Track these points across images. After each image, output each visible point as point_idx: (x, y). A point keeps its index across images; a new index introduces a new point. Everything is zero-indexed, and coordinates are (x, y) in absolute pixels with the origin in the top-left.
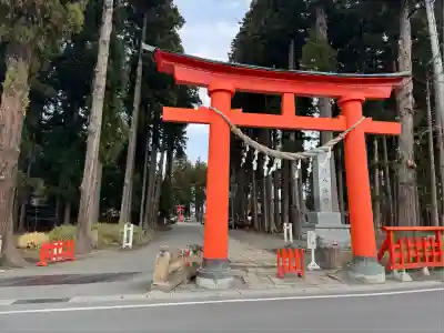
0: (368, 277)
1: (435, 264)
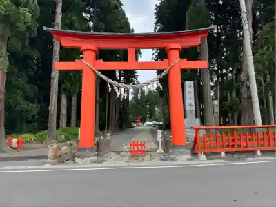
0: (176, 157)
1: (230, 150)
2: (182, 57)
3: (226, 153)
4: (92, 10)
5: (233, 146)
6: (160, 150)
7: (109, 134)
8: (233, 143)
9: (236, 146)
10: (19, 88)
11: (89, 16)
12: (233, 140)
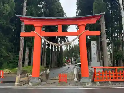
2: (86, 29)
3: (112, 82)
4: (43, 3)
5: (116, 78)
6: (76, 79)
7: (49, 70)
8: (115, 76)
9: (117, 78)
10: (4, 45)
11: (42, 6)
12: (116, 75)
